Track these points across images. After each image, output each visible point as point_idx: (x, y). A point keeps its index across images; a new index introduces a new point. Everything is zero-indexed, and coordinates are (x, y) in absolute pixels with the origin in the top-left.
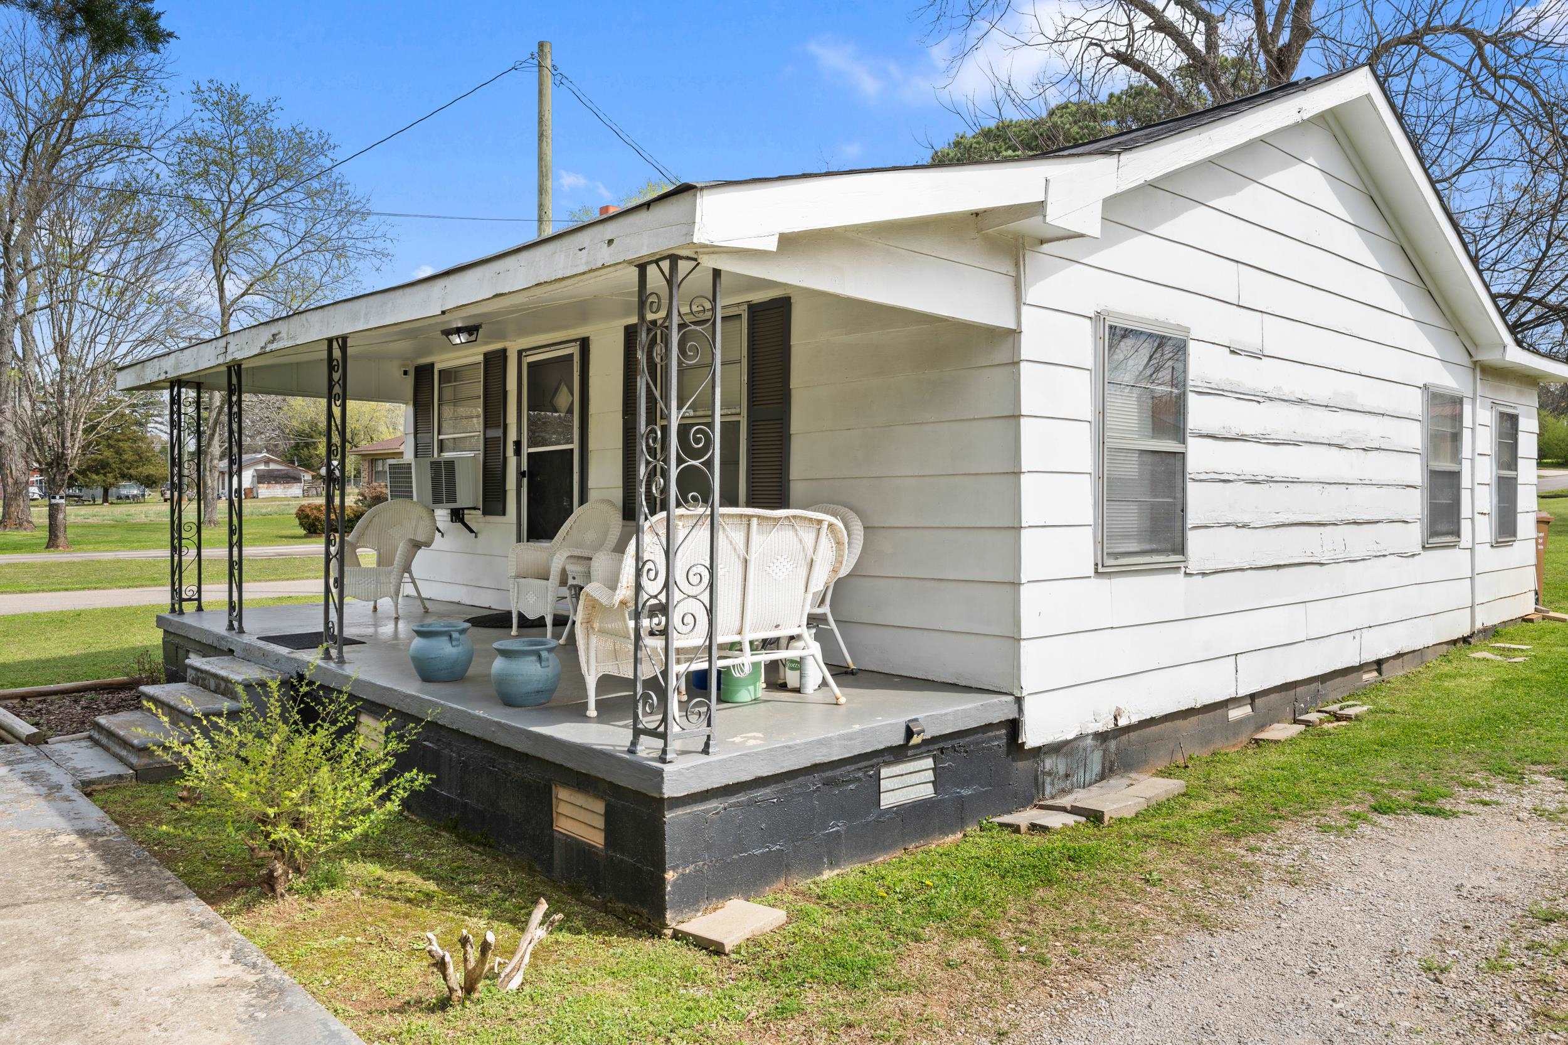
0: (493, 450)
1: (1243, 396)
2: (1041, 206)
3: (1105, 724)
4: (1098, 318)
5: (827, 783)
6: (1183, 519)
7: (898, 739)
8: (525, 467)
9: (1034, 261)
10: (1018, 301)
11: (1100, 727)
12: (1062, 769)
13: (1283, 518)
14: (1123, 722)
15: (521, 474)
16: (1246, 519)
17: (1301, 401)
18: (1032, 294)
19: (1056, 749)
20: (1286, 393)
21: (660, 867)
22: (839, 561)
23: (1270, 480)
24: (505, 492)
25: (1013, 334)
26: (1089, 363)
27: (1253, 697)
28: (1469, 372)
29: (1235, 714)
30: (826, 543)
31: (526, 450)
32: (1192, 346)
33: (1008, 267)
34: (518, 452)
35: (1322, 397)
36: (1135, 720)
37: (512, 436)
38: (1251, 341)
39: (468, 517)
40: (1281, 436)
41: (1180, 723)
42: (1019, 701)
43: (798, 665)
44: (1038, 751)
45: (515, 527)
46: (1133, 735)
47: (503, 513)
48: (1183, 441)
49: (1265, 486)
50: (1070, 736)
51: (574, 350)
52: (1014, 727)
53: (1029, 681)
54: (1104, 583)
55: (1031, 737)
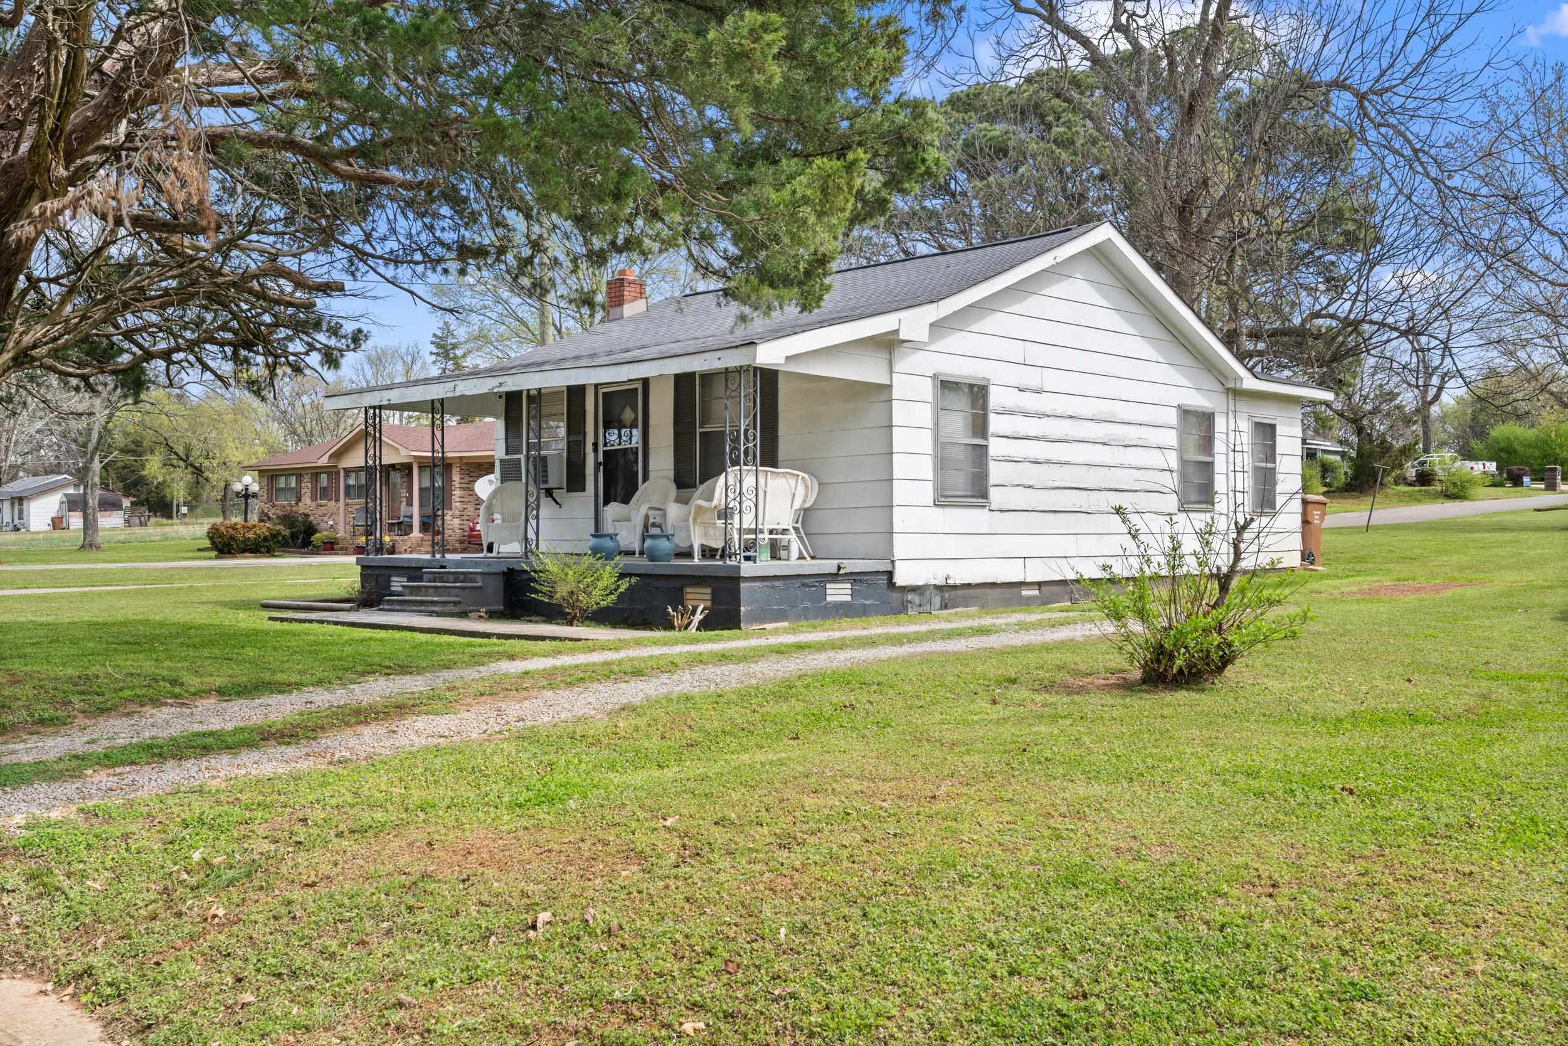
0: (575, 448)
1: (1026, 414)
2: (897, 331)
3: (940, 581)
4: (935, 377)
5: (804, 585)
6: (987, 480)
7: (834, 571)
8: (601, 459)
9: (898, 352)
10: (891, 372)
11: (938, 582)
12: (917, 601)
13: (1057, 484)
14: (950, 582)
15: (597, 465)
16: (1030, 483)
17: (1071, 417)
18: (897, 368)
19: (914, 589)
20: (1059, 412)
21: (738, 604)
22: (806, 496)
23: (1048, 462)
24: (584, 476)
25: (889, 387)
26: (930, 398)
27: (1040, 584)
28: (1224, 397)
29: (1025, 593)
30: (801, 487)
31: (601, 449)
32: (992, 390)
33: (886, 355)
34: (596, 450)
35: (1088, 414)
36: (958, 582)
37: (590, 439)
38: (1035, 383)
39: (556, 494)
40: (1057, 437)
41: (988, 591)
42: (893, 562)
43: (787, 548)
44: (903, 589)
45: (593, 499)
46: (959, 592)
47: (584, 490)
48: (986, 439)
49: (1045, 466)
50: (921, 583)
51: (639, 386)
52: (890, 574)
53: (898, 553)
54: (939, 510)
55: (900, 580)
